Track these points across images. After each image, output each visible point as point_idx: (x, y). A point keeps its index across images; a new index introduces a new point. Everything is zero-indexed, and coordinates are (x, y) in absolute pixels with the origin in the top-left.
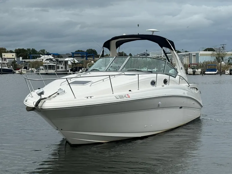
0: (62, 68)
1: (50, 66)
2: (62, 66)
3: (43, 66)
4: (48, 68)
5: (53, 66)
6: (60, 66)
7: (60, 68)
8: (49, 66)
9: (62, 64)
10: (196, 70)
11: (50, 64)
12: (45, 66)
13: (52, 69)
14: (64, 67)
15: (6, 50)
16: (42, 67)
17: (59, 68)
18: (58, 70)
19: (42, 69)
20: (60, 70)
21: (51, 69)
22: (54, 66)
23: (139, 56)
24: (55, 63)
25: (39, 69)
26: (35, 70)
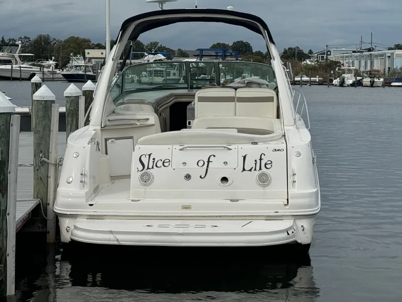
0: (174, 74)
1: (157, 71)
2: (175, 71)
3: (146, 71)
4: (153, 75)
5: (160, 71)
6: (172, 72)
7: (172, 74)
8: (155, 71)
9: (174, 69)
10: (376, 80)
11: (157, 69)
12: (150, 71)
13: (160, 76)
14: (177, 73)
15: (90, 42)
16: (145, 73)
17: (170, 74)
18: (168, 77)
19: (145, 76)
20: (172, 77)
21: (158, 76)
22: (163, 71)
23: (316, 55)
24: (164, 68)
25: (141, 75)
26: (136, 77)
